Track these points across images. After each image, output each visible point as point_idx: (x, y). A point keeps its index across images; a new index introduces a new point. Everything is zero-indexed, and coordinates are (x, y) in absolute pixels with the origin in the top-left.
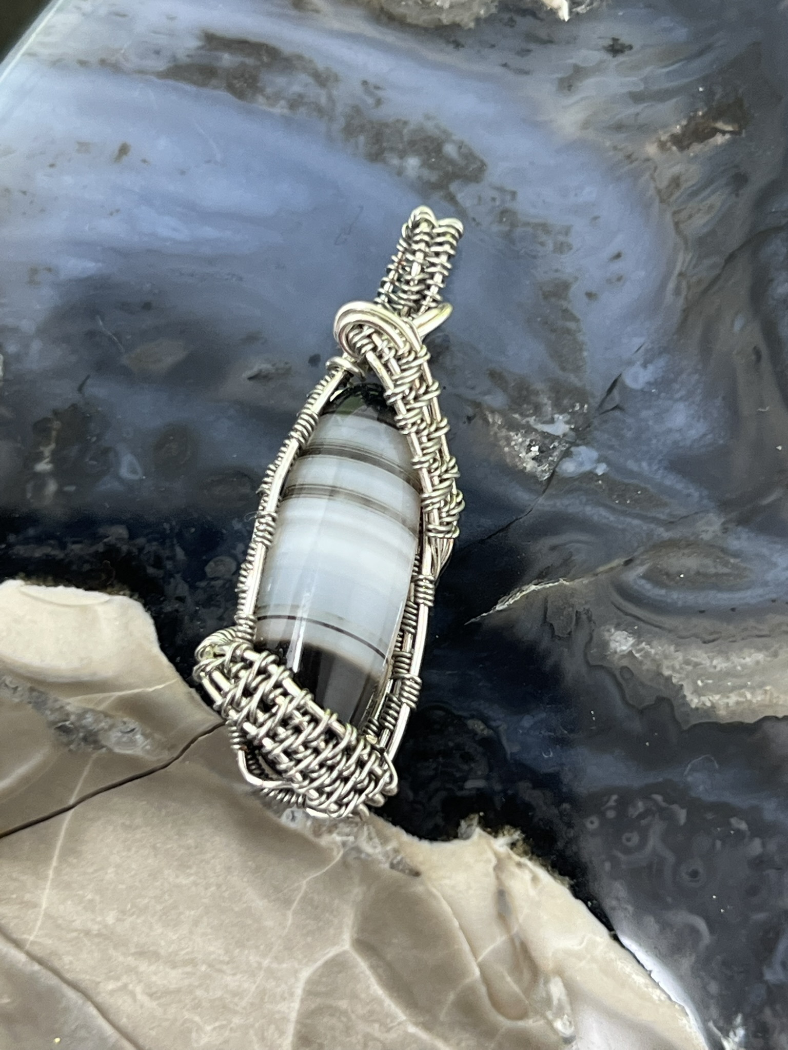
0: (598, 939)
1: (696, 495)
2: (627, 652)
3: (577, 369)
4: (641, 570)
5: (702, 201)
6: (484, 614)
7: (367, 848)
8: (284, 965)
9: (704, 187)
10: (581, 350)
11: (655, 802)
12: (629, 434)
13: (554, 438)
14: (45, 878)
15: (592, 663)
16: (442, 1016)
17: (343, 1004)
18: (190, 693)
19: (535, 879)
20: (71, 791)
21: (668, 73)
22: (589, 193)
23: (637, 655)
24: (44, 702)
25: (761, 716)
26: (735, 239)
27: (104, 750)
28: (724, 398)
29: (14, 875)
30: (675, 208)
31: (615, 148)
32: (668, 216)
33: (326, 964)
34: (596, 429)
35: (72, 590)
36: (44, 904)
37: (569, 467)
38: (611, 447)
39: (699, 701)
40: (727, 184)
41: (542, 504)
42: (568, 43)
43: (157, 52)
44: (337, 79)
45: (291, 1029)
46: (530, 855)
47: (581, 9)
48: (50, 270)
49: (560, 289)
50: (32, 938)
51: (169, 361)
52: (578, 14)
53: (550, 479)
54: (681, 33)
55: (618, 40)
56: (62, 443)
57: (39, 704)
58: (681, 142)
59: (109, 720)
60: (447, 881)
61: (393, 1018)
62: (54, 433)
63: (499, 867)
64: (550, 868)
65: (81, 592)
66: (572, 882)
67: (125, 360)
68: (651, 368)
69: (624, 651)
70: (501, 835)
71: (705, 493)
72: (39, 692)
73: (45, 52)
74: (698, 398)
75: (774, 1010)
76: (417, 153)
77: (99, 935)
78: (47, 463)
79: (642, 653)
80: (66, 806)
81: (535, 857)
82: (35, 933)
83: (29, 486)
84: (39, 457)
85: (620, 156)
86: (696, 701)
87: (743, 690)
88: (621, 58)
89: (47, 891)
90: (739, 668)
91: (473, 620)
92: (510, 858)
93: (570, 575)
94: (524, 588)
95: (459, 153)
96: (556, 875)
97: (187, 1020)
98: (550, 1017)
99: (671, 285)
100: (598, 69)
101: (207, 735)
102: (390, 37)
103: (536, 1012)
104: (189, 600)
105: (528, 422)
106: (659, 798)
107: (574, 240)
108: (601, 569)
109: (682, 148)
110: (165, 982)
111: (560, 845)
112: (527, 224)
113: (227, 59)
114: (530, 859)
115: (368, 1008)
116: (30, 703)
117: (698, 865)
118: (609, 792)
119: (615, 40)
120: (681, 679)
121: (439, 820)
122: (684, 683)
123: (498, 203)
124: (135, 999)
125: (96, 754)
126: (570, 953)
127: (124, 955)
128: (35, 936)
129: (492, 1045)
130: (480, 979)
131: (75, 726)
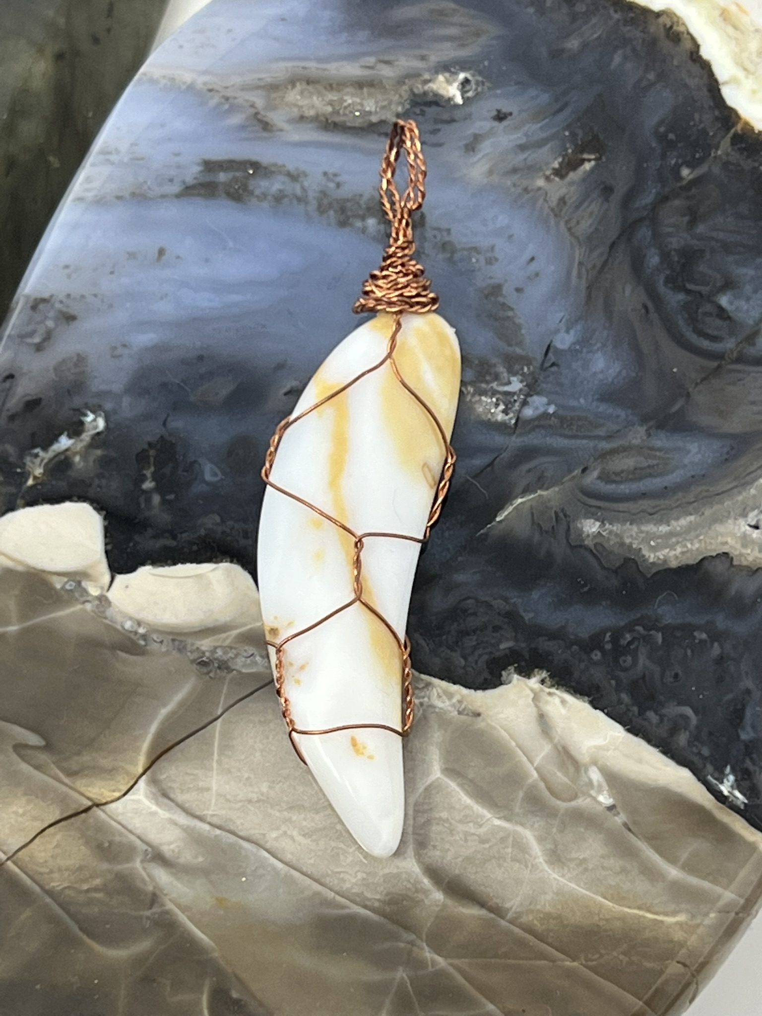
0: (616, 734)
1: (623, 414)
2: (596, 533)
3: (520, 344)
4: (595, 474)
5: (585, 210)
6: (489, 526)
7: (439, 704)
9: (584, 201)
10: (520, 329)
11: (638, 632)
12: (567, 382)
13: (513, 394)
14: (211, 769)
15: (573, 544)
16: (517, 810)
17: (444, 815)
19: (563, 702)
20: (218, 704)
21: (541, 128)
22: (503, 220)
23: (604, 534)
24: (185, 647)
25: (700, 558)
26: (613, 233)
27: (234, 672)
29: (189, 771)
30: (566, 218)
31: (514, 185)
32: (562, 225)
33: (426, 790)
34: (542, 382)
35: (189, 566)
36: (214, 787)
37: (528, 412)
38: (556, 393)
39: (655, 556)
40: (600, 195)
41: (515, 441)
42: (466, 119)
43: (171, 180)
44: (305, 175)
46: (556, 686)
47: (470, 94)
48: (125, 346)
49: (496, 289)
50: (210, 812)
51: (224, 392)
52: (468, 98)
53: (516, 424)
54: (545, 98)
55: (501, 110)
56: (158, 465)
57: (181, 649)
58: (560, 173)
59: (234, 651)
60: (502, 716)
61: (482, 816)
62: (152, 459)
63: (536, 698)
64: (572, 692)
65: (194, 565)
66: (590, 699)
67: (192, 398)
68: (572, 332)
69: (594, 532)
70: (532, 675)
71: (629, 411)
72: (181, 641)
73: (89, 195)
74: (610, 347)
75: (752, 759)
76: (373, 215)
77: (258, 801)
78: (151, 482)
79: (607, 531)
80: (216, 716)
81: (560, 687)
82: (212, 809)
83: (142, 500)
84: (143, 479)
85: (519, 190)
86: (652, 556)
87: (683, 543)
88: (505, 123)
89: (215, 778)
90: (678, 528)
91: (482, 531)
92: (542, 690)
93: (545, 486)
94: (514, 502)
96: (578, 696)
97: (334, 847)
98: (594, 795)
99: (575, 273)
100: (491, 133)
103: (584, 794)
105: (492, 387)
106: (639, 628)
107: (497, 254)
108: (565, 480)
109: (562, 177)
110: (313, 824)
111: (576, 674)
112: (463, 249)
113: (222, 177)
114: (557, 689)
115: (462, 814)
116: (174, 649)
117: (678, 669)
118: (603, 632)
119: (499, 111)
120: (639, 544)
121: (486, 675)
122: (642, 546)
123: (439, 239)
124: (294, 840)
125: (230, 676)
126: (598, 748)
127: (280, 811)
128: (212, 810)
129: (556, 822)
130: (539, 779)
131: (210, 660)
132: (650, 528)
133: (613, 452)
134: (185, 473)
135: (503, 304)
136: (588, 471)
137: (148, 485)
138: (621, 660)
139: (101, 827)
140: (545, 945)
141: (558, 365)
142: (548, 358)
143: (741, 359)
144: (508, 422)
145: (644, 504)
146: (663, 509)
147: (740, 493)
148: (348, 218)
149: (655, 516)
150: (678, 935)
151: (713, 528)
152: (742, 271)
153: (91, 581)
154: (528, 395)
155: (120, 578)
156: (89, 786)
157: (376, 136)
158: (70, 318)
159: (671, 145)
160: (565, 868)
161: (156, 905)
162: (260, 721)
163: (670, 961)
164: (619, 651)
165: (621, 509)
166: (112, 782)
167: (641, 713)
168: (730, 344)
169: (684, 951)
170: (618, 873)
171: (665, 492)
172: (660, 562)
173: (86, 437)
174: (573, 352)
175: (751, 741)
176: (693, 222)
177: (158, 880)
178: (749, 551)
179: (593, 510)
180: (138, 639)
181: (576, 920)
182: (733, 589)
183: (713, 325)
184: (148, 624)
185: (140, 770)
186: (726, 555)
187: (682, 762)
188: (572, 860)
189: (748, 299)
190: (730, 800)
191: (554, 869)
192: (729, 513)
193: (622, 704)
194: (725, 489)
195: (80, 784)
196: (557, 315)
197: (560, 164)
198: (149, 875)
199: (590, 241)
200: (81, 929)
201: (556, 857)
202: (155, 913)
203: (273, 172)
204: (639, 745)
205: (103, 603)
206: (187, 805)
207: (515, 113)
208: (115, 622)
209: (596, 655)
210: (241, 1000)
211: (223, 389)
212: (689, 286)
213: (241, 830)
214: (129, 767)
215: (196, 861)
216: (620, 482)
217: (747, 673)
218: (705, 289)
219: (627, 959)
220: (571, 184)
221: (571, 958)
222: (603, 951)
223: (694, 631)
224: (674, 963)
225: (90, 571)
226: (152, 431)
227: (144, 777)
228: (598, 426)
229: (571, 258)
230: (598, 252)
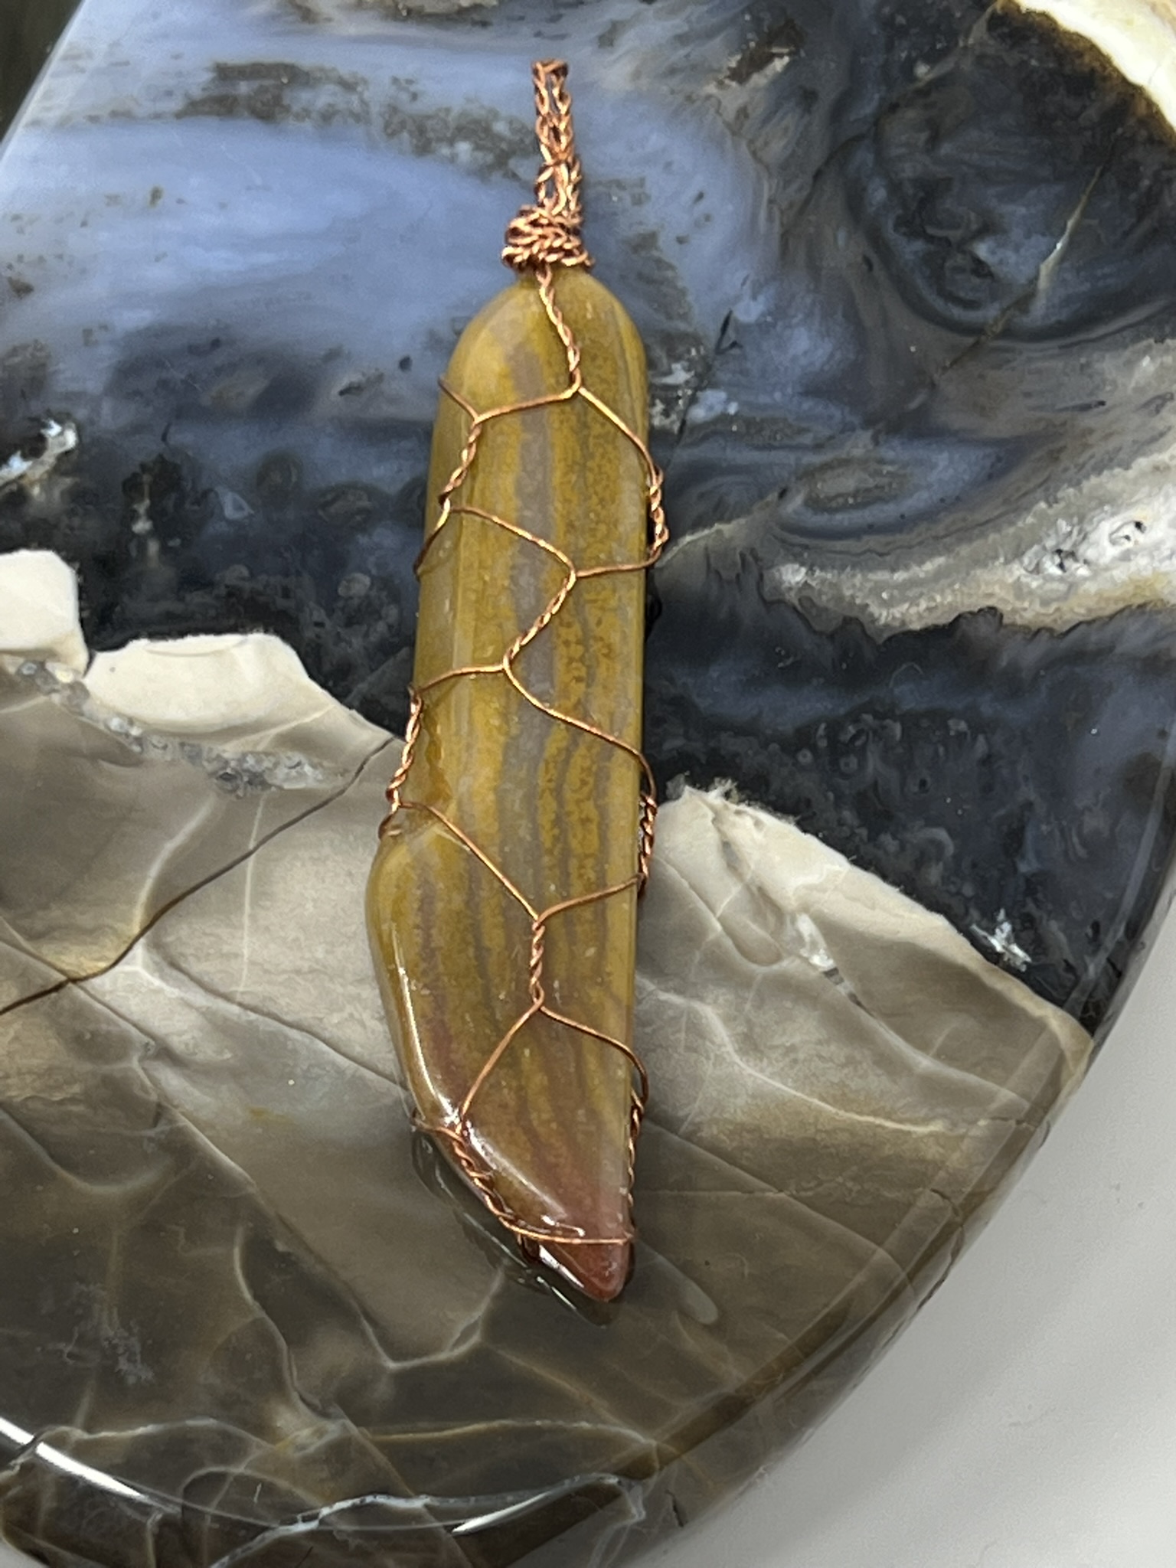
0: (837, 868)
1: (837, 413)
2: (802, 583)
3: (684, 317)
4: (799, 500)
5: (776, 125)
9: (773, 113)
10: (685, 295)
11: (866, 723)
12: (755, 369)
13: (676, 387)
14: (241, 927)
15: (767, 597)
16: (692, 978)
18: (351, 715)
19: (758, 823)
20: (249, 835)
21: (710, 12)
22: (656, 140)
23: (814, 584)
24: (199, 754)
25: (955, 615)
26: (817, 157)
27: (273, 789)
28: (844, 316)
29: (208, 931)
30: (749, 137)
31: (673, 92)
32: (744, 147)
34: (719, 370)
35: (202, 638)
36: (246, 952)
37: (699, 414)
38: (739, 385)
39: (887, 618)
40: (798, 105)
44: (365, 82)
46: (747, 802)
48: (104, 327)
49: (648, 240)
50: (241, 989)
51: (252, 392)
53: (681, 430)
56: (156, 497)
57: (195, 757)
59: (273, 759)
61: (642, 988)
62: (146, 488)
63: (717, 820)
64: (770, 809)
65: (213, 638)
66: (798, 818)
67: (206, 400)
68: (761, 298)
69: (798, 583)
70: (712, 787)
71: (847, 409)
72: (192, 746)
73: (51, 116)
74: (817, 320)
75: (1036, 901)
76: (466, 138)
77: (312, 971)
78: (145, 522)
79: (818, 581)
80: (246, 852)
81: (753, 802)
82: (243, 983)
83: (133, 547)
84: (134, 517)
85: (680, 98)
86: (885, 614)
87: (930, 595)
89: (246, 939)
90: (922, 575)
92: (726, 807)
93: (727, 515)
94: (680, 540)
95: (511, 129)
96: (779, 814)
98: (805, 955)
99: (763, 214)
100: (637, 18)
101: (379, 753)
102: (412, 31)
103: (790, 953)
104: (328, 624)
106: (868, 718)
107: (651, 190)
108: (754, 508)
109: (742, 81)
111: (775, 785)
112: (600, 183)
113: (244, 88)
114: (749, 805)
116: (183, 758)
117: (925, 774)
118: (816, 724)
120: (865, 597)
122: (868, 601)
124: (363, 1025)
125: (265, 795)
126: (811, 888)
127: (342, 985)
128: (244, 985)
129: (751, 995)
130: (724, 933)
131: (237, 772)
132: (881, 576)
133: (826, 467)
134: (196, 507)
135: (659, 263)
136: (789, 495)
137: (141, 526)
138: (842, 762)
139: (80, 1012)
140: (738, 1171)
141: (741, 347)
142: (726, 336)
143: (1008, 333)
144: (669, 427)
145: (872, 541)
146: (898, 548)
147: (1012, 523)
148: (429, 141)
149: (888, 558)
150: (932, 1152)
151: (972, 572)
152: (1008, 209)
153: (59, 661)
154: (696, 389)
155: (102, 658)
156: (61, 953)
157: (468, 27)
158: (22, 290)
159: (902, 32)
160: (765, 1060)
161: (163, 1122)
162: (311, 858)
163: (921, 1189)
164: (837, 749)
165: (837, 549)
166: (95, 948)
167: (873, 838)
168: (990, 313)
169: (942, 1174)
170: (843, 1066)
172: (897, 624)
173: (49, 457)
174: (763, 327)
175: (1034, 875)
176: (934, 140)
177: (163, 1084)
178: (1026, 605)
179: (797, 550)
180: (131, 744)
181: (781, 1133)
182: (1004, 662)
183: (968, 286)
184: (145, 723)
185: (136, 930)
186: (993, 611)
187: (933, 906)
188: (774, 1048)
189: (1017, 249)
190: (1006, 959)
191: (748, 1061)
192: (996, 551)
193: (843, 825)
194: (987, 518)
195: (48, 951)
196: (737, 276)
197: (740, 62)
198: (150, 1077)
199: (786, 169)
200: (52, 1157)
201: (751, 1044)
202: (162, 1132)
203: (318, 80)
204: (870, 883)
205: (78, 692)
206: (206, 979)
208: (97, 721)
209: (805, 756)
210: (289, 1254)
211: (251, 387)
212: (930, 231)
213: (287, 1013)
214: (119, 926)
215: (220, 1058)
216: (837, 510)
217: (1026, 778)
218: (954, 235)
219: (858, 1187)
220: (756, 90)
221: (776, 1187)
222: (821, 1176)
223: (949, 718)
224: (928, 1192)
225: (59, 649)
226: (146, 449)
227: (142, 940)
228: (802, 431)
229: (757, 194)
230: (795, 186)
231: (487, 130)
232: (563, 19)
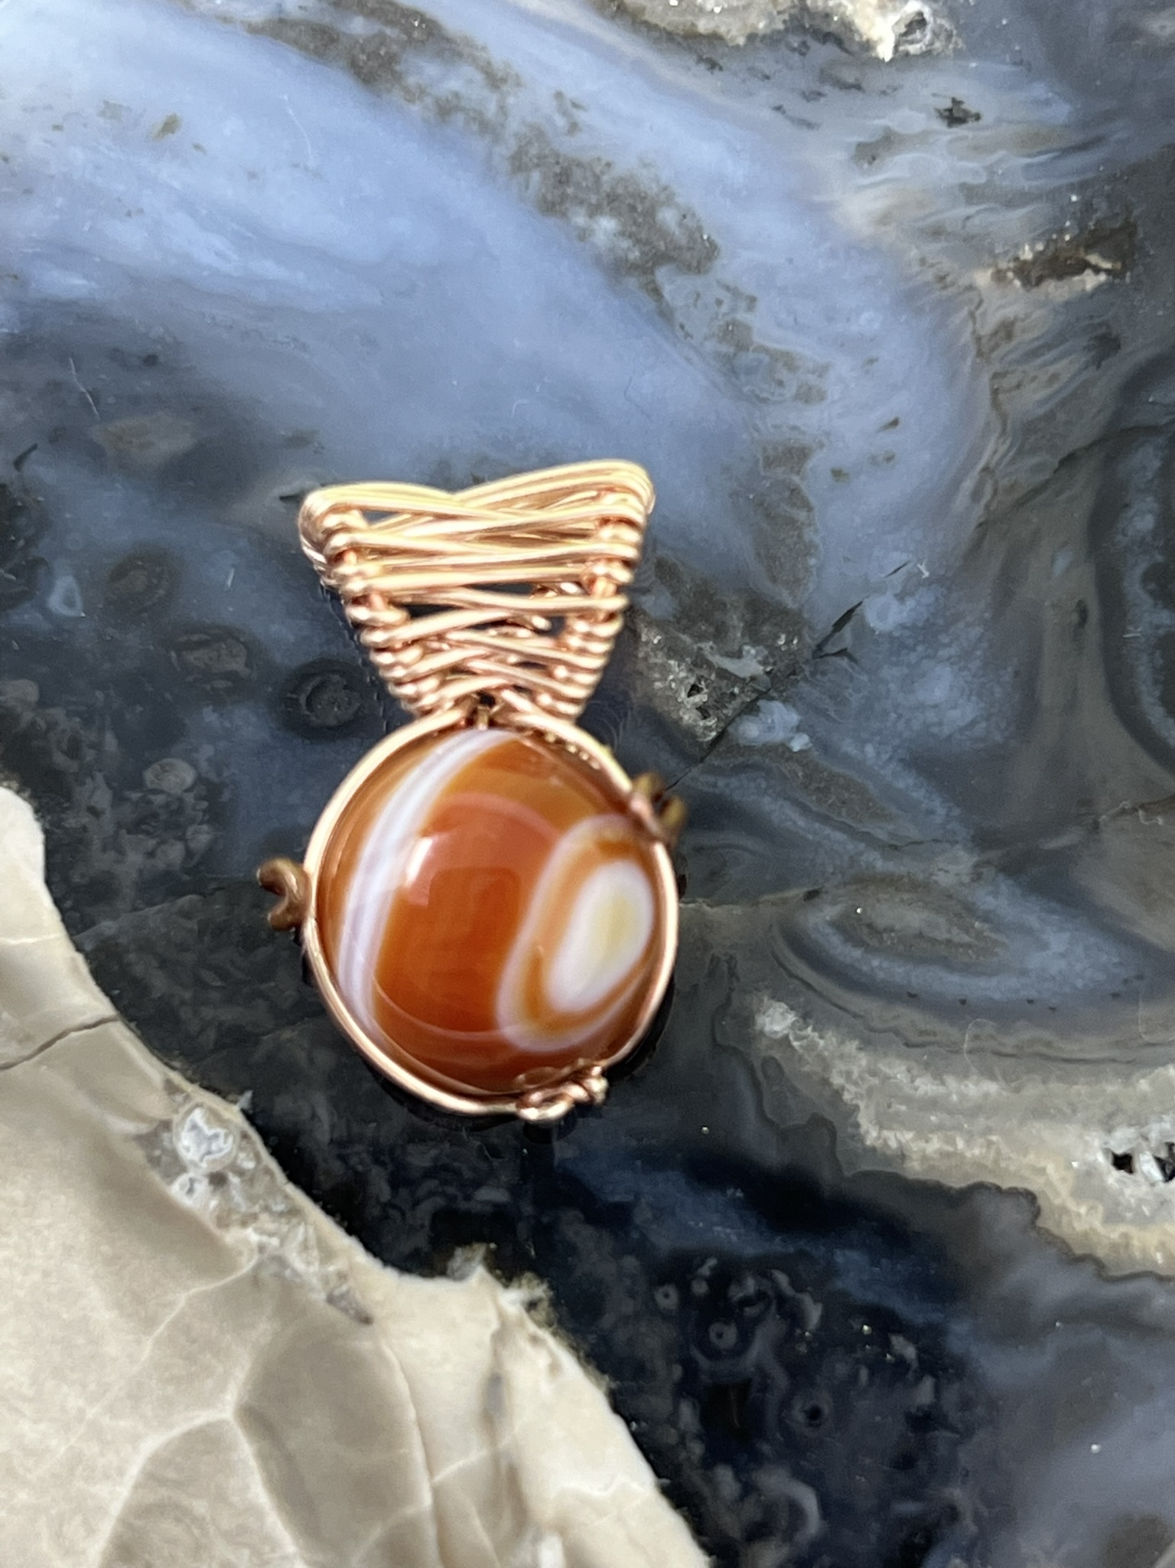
0: (635, 1486)
1: (941, 811)
2: (779, 1036)
3: (796, 583)
5: (1044, 365)
7: (297, 1262)
8: (122, 1423)
9: (1048, 347)
12: (855, 700)
16: (355, 1562)
17: (200, 1507)
18: (73, 959)
19: (554, 1368)
21: (1029, 166)
22: (868, 321)
23: (796, 1044)
28: (1017, 674)
31: (923, 261)
32: (985, 379)
33: (189, 1436)
34: (805, 679)
37: (751, 730)
39: (878, 1138)
40: (1088, 348)
45: (107, 1529)
46: (555, 1328)
47: (913, 49)
52: (907, 54)
54: (1061, 112)
55: (960, 103)
60: (414, 1343)
61: (275, 1545)
63: (501, 1337)
64: (582, 1354)
66: (613, 1385)
67: (97, 434)
68: (910, 603)
69: (776, 1032)
70: (515, 1283)
71: (956, 812)
74: (974, 665)
76: (615, 213)
81: (562, 1332)
85: (929, 276)
86: (874, 1134)
87: (951, 1133)
88: (959, 131)
90: (955, 1097)
92: (521, 1324)
95: (680, 225)
96: (590, 1368)
99: (968, 484)
100: (923, 138)
101: (85, 1032)
104: (108, 816)
105: (700, 649)
109: (1027, 282)
111: (607, 1321)
112: (765, 350)
114: (554, 1334)
115: (238, 1521)
120: (858, 1096)
121: (421, 1241)
122: (862, 1104)
123: (724, 308)
126: (585, 1501)
130: (430, 1515)
132: (898, 1070)
133: (890, 882)
138: (714, 1329)
141: (851, 658)
142: (837, 634)
144: (699, 731)
145: (908, 1017)
148: (564, 198)
157: (690, 60)
165: (853, 1008)
167: (708, 1463)
171: (960, 1010)
178: (1083, 1210)
186: (1030, 1197)
194: (1088, 1056)
197: (1038, 255)
207: (988, 118)
228: (879, 815)
229: (975, 452)
230: (1034, 460)
231: (650, 213)
232: (822, 100)
